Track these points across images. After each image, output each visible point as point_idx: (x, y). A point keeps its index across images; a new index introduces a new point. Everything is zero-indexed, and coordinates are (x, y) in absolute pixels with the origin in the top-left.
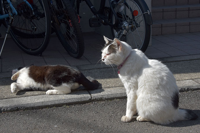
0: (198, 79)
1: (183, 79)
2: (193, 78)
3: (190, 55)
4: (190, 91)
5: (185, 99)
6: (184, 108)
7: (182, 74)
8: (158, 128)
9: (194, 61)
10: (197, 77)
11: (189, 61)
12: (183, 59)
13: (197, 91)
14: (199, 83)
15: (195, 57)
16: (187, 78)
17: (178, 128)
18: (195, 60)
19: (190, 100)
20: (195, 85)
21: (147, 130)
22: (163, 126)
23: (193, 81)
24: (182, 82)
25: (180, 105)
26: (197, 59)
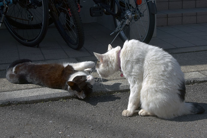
0: (205, 71)
1: (189, 71)
2: (199, 70)
3: (197, 46)
4: (196, 84)
5: (191, 92)
6: (190, 101)
7: (188, 66)
8: (162, 122)
9: (201, 52)
10: (203, 69)
11: (195, 53)
12: (190, 51)
13: (204, 83)
14: (205, 75)
15: (202, 48)
16: (193, 70)
17: (183, 122)
18: (202, 51)
19: (196, 92)
20: (202, 77)
21: (150, 125)
22: (167, 121)
23: (199, 73)
24: (187, 74)
25: (187, 99)
26: (204, 51)
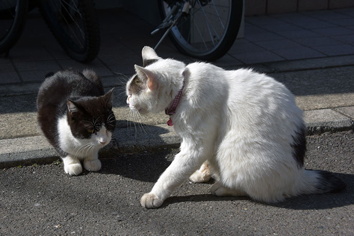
0: (346, 108)
1: (312, 107)
2: (333, 105)
3: (328, 57)
4: (326, 134)
5: (316, 150)
6: (314, 168)
7: (310, 98)
8: (257, 209)
9: (338, 69)
10: (342, 103)
11: (325, 71)
12: (313, 66)
13: (343, 132)
14: (347, 116)
15: (340, 61)
16: (320, 106)
17: (301, 211)
18: (339, 67)
19: (326, 151)
20: (339, 120)
21: (233, 213)
22: (268, 207)
23: (334, 112)
24: (308, 113)
25: (307, 163)
26: (343, 66)
